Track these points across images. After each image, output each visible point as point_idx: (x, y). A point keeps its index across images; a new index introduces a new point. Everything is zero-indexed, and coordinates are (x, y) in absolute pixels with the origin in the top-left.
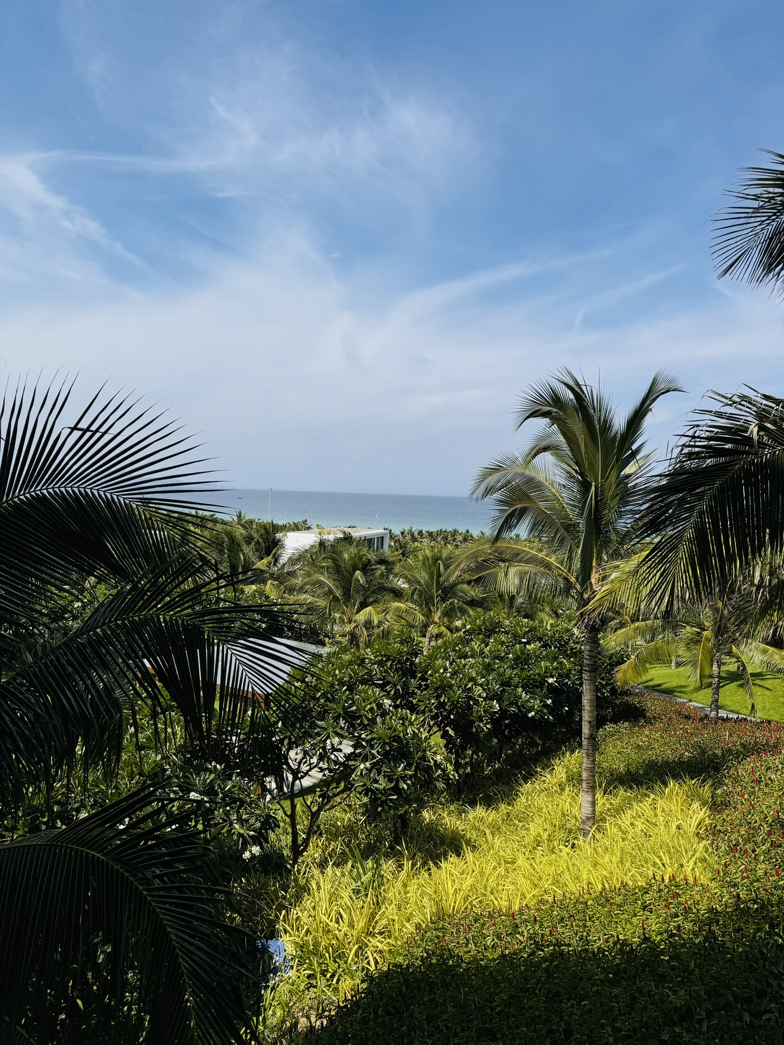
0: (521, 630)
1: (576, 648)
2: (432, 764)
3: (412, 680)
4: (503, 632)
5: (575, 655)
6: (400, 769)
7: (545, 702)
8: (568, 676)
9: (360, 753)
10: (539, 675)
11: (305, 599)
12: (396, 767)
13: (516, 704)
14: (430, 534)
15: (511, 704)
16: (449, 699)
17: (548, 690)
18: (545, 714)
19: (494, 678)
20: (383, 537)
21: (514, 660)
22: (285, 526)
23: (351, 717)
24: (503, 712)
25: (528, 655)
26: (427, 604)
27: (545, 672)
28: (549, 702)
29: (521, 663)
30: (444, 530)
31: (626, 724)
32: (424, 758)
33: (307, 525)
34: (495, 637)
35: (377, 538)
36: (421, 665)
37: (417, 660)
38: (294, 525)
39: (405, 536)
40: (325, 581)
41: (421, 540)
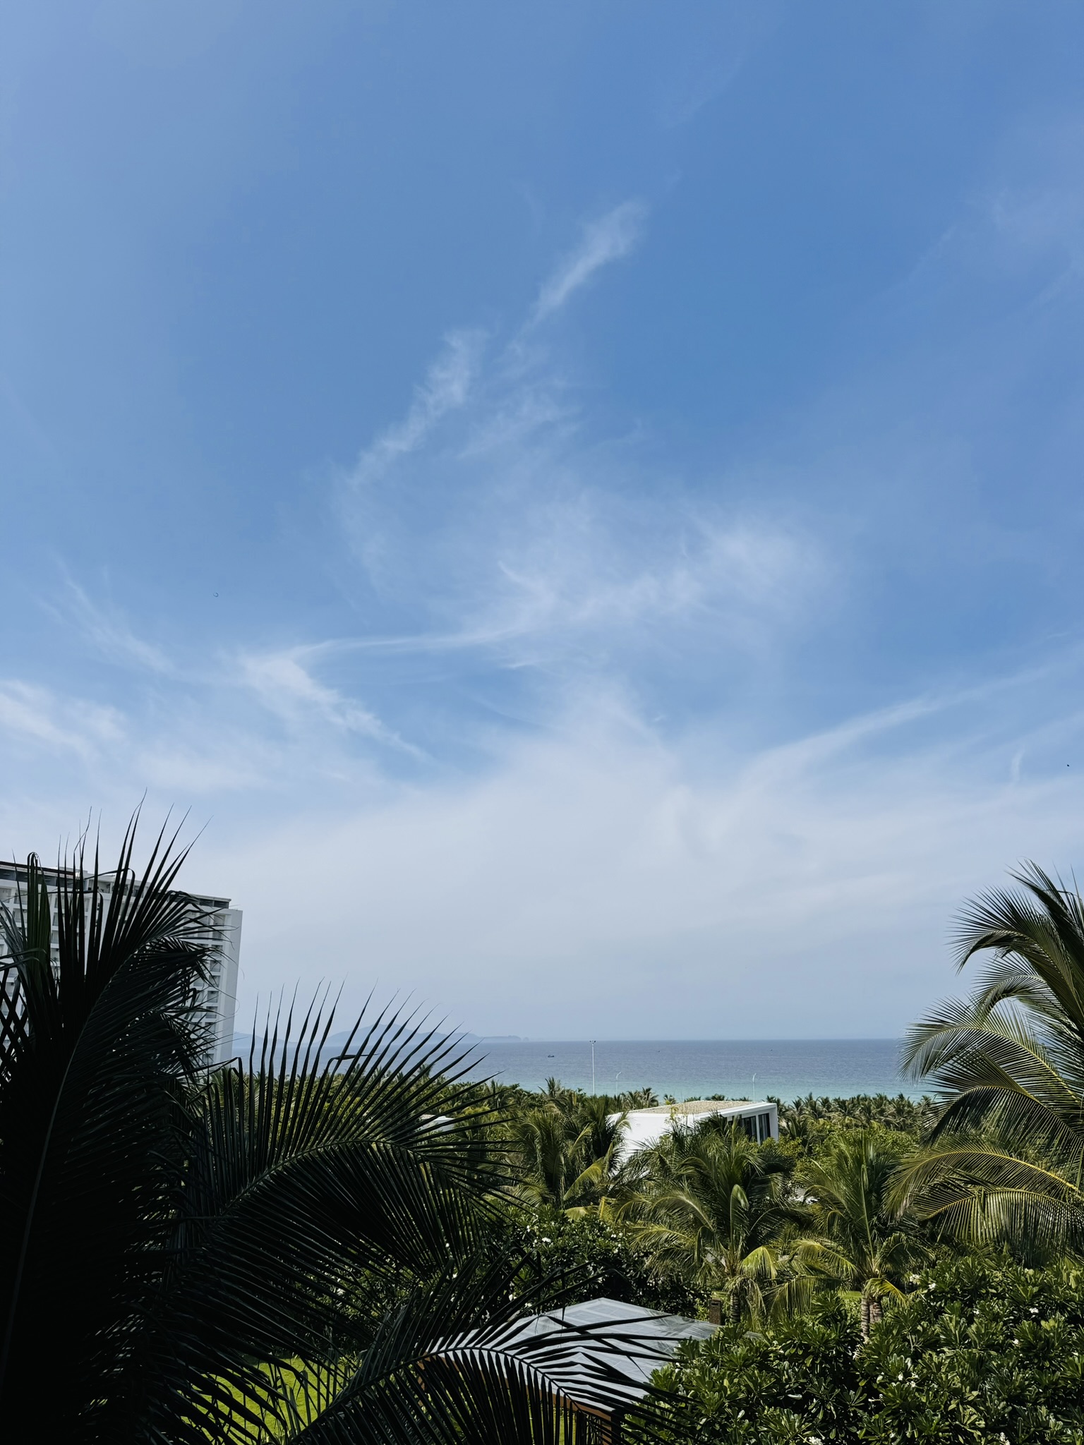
0: (1026, 1291)
3: (852, 1392)
4: (994, 1295)
11: (659, 1233)
14: (842, 1104)
16: (920, 1432)
19: (994, 1388)
20: (767, 1115)
21: (1023, 1350)
22: (617, 1099)
25: (1047, 1341)
26: (856, 1241)
29: (1036, 1356)
30: (862, 1096)
33: (650, 1097)
34: (982, 1306)
35: (760, 1116)
36: (863, 1363)
37: (856, 1355)
38: (630, 1098)
39: (802, 1110)
40: (688, 1201)
41: (828, 1114)
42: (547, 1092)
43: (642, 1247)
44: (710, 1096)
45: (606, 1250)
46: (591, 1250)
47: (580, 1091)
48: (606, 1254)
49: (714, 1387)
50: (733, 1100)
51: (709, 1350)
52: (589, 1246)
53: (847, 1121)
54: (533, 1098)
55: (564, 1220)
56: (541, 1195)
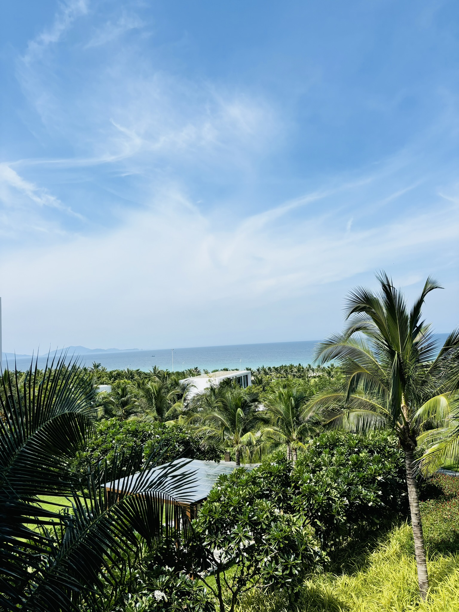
0: (353, 442)
1: (391, 451)
2: (312, 553)
3: (289, 488)
4: (341, 445)
5: (390, 456)
6: (292, 559)
7: (377, 493)
8: (389, 473)
9: (263, 549)
10: (371, 475)
11: (206, 430)
12: (289, 559)
13: (359, 497)
14: (276, 369)
15: (356, 498)
16: (316, 501)
17: (378, 484)
18: (378, 502)
19: (342, 481)
20: (247, 376)
21: (352, 465)
22: (183, 373)
23: (254, 524)
24: (352, 504)
25: (362, 461)
26: (287, 427)
27: (375, 473)
28: (380, 493)
29: (357, 467)
30: (284, 365)
31: (432, 501)
32: (306, 550)
33: (197, 371)
34: (337, 450)
35: (244, 376)
36: (293, 477)
37: (291, 475)
38: (189, 372)
39: (260, 372)
40: (218, 416)
41: (270, 373)
42: (153, 372)
43: (198, 435)
44: (223, 369)
45: (183, 438)
46: (177, 439)
47: (167, 370)
48: (183, 440)
49: (236, 494)
50: (233, 370)
51: (232, 478)
52: (176, 437)
53: (278, 376)
54: (146, 375)
55: (165, 427)
56: (154, 417)
